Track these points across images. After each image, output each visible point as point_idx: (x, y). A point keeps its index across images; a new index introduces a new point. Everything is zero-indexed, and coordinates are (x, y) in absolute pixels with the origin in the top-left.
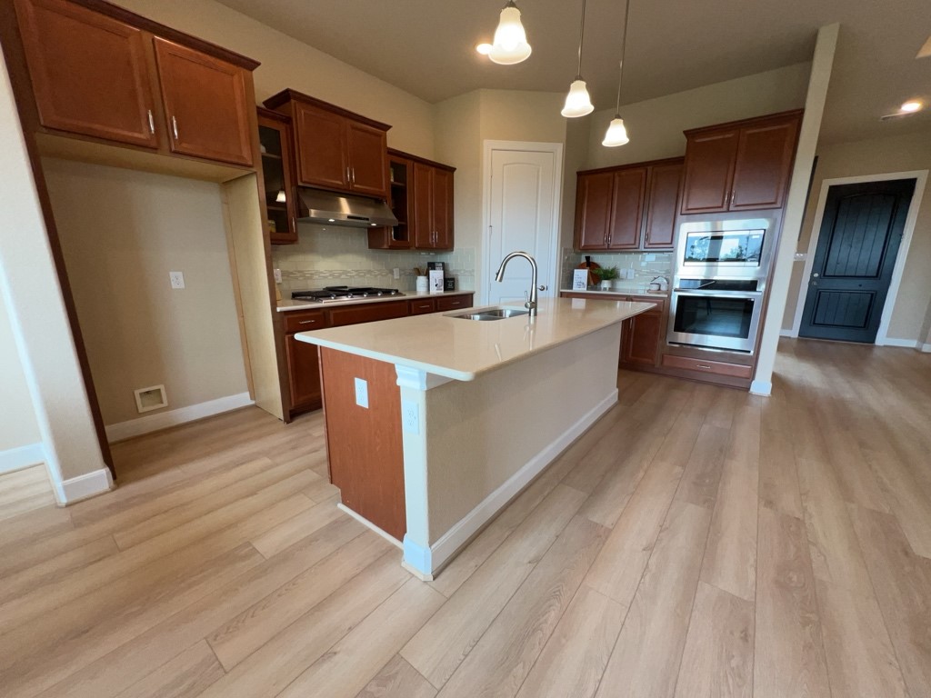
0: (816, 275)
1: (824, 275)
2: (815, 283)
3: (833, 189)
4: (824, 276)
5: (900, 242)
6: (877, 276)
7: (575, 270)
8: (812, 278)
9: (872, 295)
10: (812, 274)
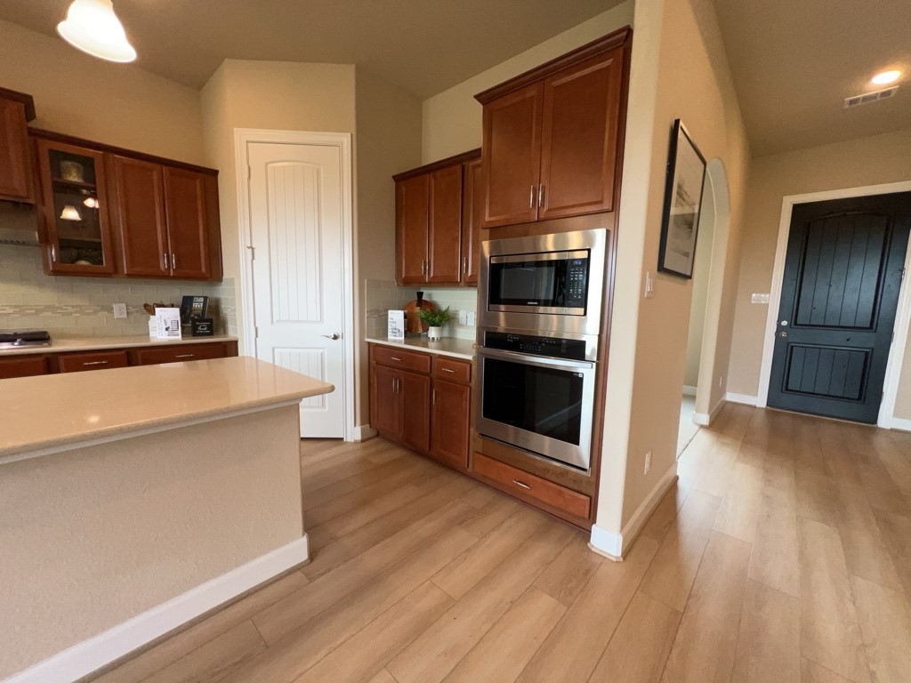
0: (784, 323)
1: (795, 322)
2: (784, 334)
3: (798, 209)
4: (796, 324)
5: (901, 280)
6: (871, 327)
7: (390, 312)
8: (780, 328)
9: (867, 353)
10: (779, 321)
